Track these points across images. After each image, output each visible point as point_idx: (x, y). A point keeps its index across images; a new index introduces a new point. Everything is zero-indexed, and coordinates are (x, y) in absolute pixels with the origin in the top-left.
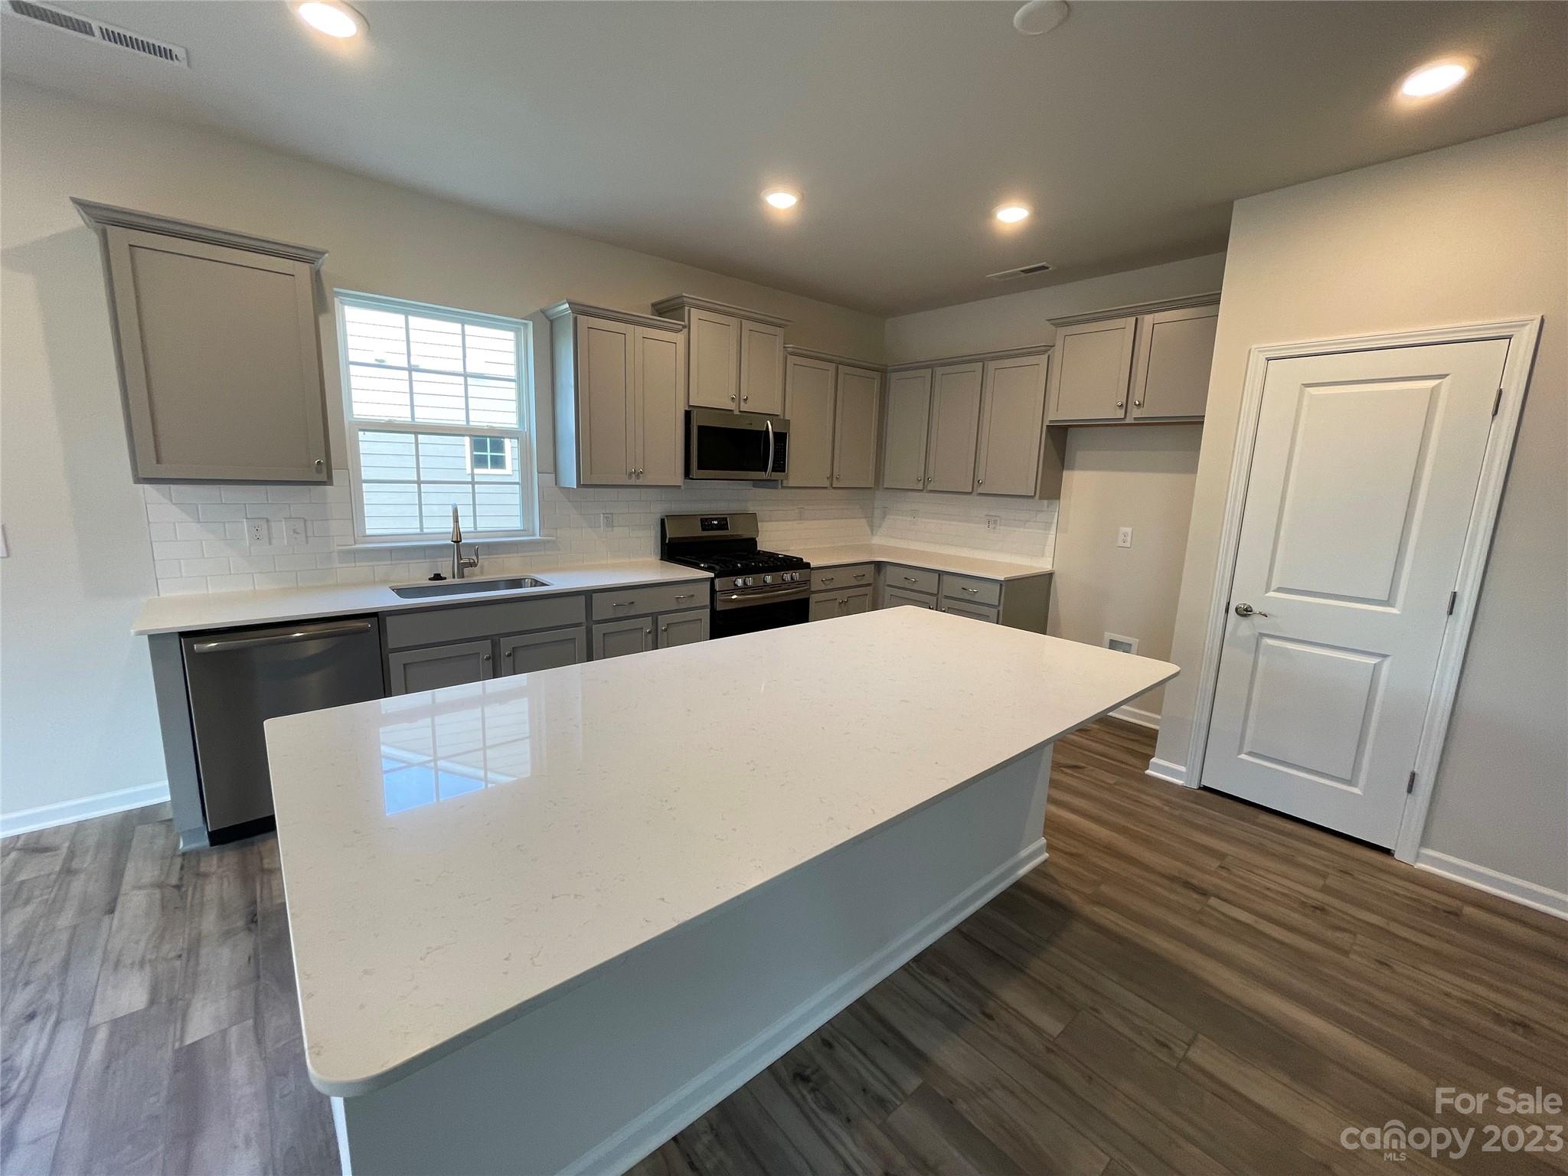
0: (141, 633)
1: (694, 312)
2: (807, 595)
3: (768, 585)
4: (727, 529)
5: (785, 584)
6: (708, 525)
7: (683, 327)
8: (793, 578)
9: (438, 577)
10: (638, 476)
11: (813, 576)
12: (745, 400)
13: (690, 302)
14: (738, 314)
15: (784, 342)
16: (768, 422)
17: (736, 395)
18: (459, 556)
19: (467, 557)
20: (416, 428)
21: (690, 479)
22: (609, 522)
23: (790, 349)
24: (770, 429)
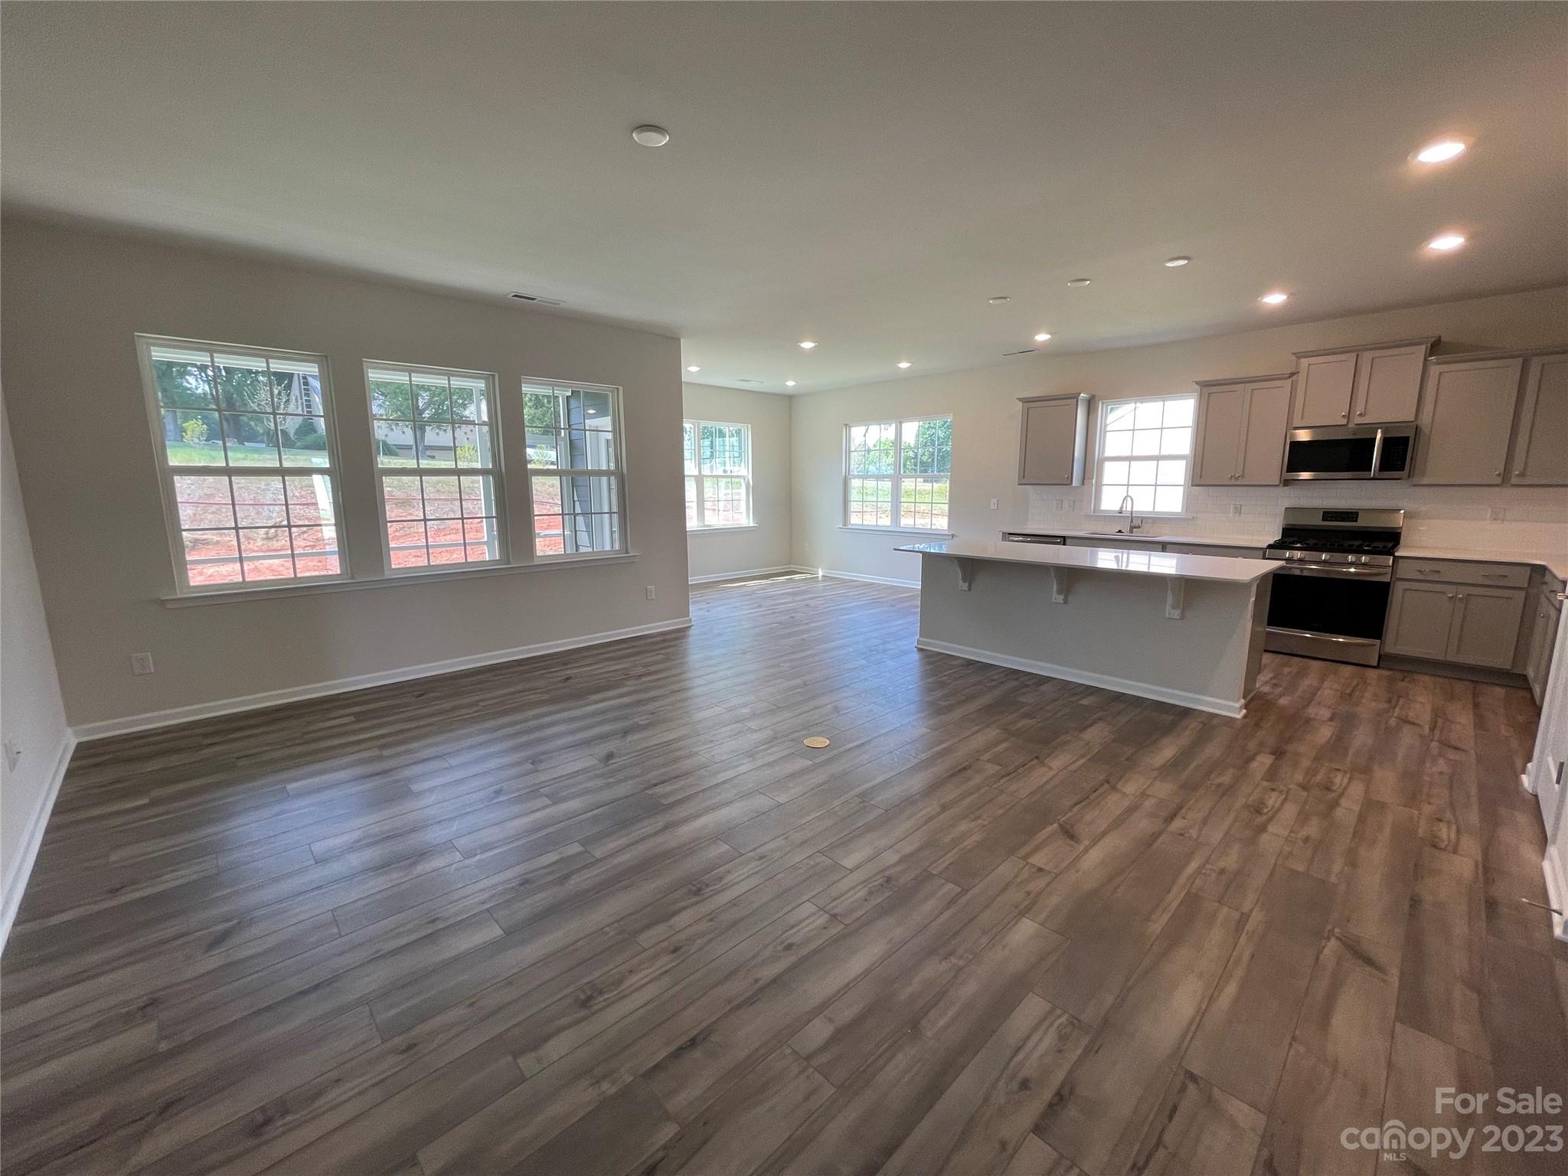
0: (1000, 532)
1: (1304, 362)
2: (1386, 579)
3: (1325, 562)
4: (1356, 521)
5: (1351, 564)
6: (1331, 517)
7: (1292, 374)
8: (1360, 559)
9: (1120, 531)
10: (1237, 479)
11: (1401, 564)
12: (1360, 415)
13: (1299, 356)
14: (1357, 350)
15: (1428, 354)
16: (1379, 430)
17: (1347, 412)
18: (1132, 522)
19: (1136, 523)
20: (1130, 459)
21: (1285, 480)
22: (1238, 511)
23: (1435, 361)
24: (1379, 436)
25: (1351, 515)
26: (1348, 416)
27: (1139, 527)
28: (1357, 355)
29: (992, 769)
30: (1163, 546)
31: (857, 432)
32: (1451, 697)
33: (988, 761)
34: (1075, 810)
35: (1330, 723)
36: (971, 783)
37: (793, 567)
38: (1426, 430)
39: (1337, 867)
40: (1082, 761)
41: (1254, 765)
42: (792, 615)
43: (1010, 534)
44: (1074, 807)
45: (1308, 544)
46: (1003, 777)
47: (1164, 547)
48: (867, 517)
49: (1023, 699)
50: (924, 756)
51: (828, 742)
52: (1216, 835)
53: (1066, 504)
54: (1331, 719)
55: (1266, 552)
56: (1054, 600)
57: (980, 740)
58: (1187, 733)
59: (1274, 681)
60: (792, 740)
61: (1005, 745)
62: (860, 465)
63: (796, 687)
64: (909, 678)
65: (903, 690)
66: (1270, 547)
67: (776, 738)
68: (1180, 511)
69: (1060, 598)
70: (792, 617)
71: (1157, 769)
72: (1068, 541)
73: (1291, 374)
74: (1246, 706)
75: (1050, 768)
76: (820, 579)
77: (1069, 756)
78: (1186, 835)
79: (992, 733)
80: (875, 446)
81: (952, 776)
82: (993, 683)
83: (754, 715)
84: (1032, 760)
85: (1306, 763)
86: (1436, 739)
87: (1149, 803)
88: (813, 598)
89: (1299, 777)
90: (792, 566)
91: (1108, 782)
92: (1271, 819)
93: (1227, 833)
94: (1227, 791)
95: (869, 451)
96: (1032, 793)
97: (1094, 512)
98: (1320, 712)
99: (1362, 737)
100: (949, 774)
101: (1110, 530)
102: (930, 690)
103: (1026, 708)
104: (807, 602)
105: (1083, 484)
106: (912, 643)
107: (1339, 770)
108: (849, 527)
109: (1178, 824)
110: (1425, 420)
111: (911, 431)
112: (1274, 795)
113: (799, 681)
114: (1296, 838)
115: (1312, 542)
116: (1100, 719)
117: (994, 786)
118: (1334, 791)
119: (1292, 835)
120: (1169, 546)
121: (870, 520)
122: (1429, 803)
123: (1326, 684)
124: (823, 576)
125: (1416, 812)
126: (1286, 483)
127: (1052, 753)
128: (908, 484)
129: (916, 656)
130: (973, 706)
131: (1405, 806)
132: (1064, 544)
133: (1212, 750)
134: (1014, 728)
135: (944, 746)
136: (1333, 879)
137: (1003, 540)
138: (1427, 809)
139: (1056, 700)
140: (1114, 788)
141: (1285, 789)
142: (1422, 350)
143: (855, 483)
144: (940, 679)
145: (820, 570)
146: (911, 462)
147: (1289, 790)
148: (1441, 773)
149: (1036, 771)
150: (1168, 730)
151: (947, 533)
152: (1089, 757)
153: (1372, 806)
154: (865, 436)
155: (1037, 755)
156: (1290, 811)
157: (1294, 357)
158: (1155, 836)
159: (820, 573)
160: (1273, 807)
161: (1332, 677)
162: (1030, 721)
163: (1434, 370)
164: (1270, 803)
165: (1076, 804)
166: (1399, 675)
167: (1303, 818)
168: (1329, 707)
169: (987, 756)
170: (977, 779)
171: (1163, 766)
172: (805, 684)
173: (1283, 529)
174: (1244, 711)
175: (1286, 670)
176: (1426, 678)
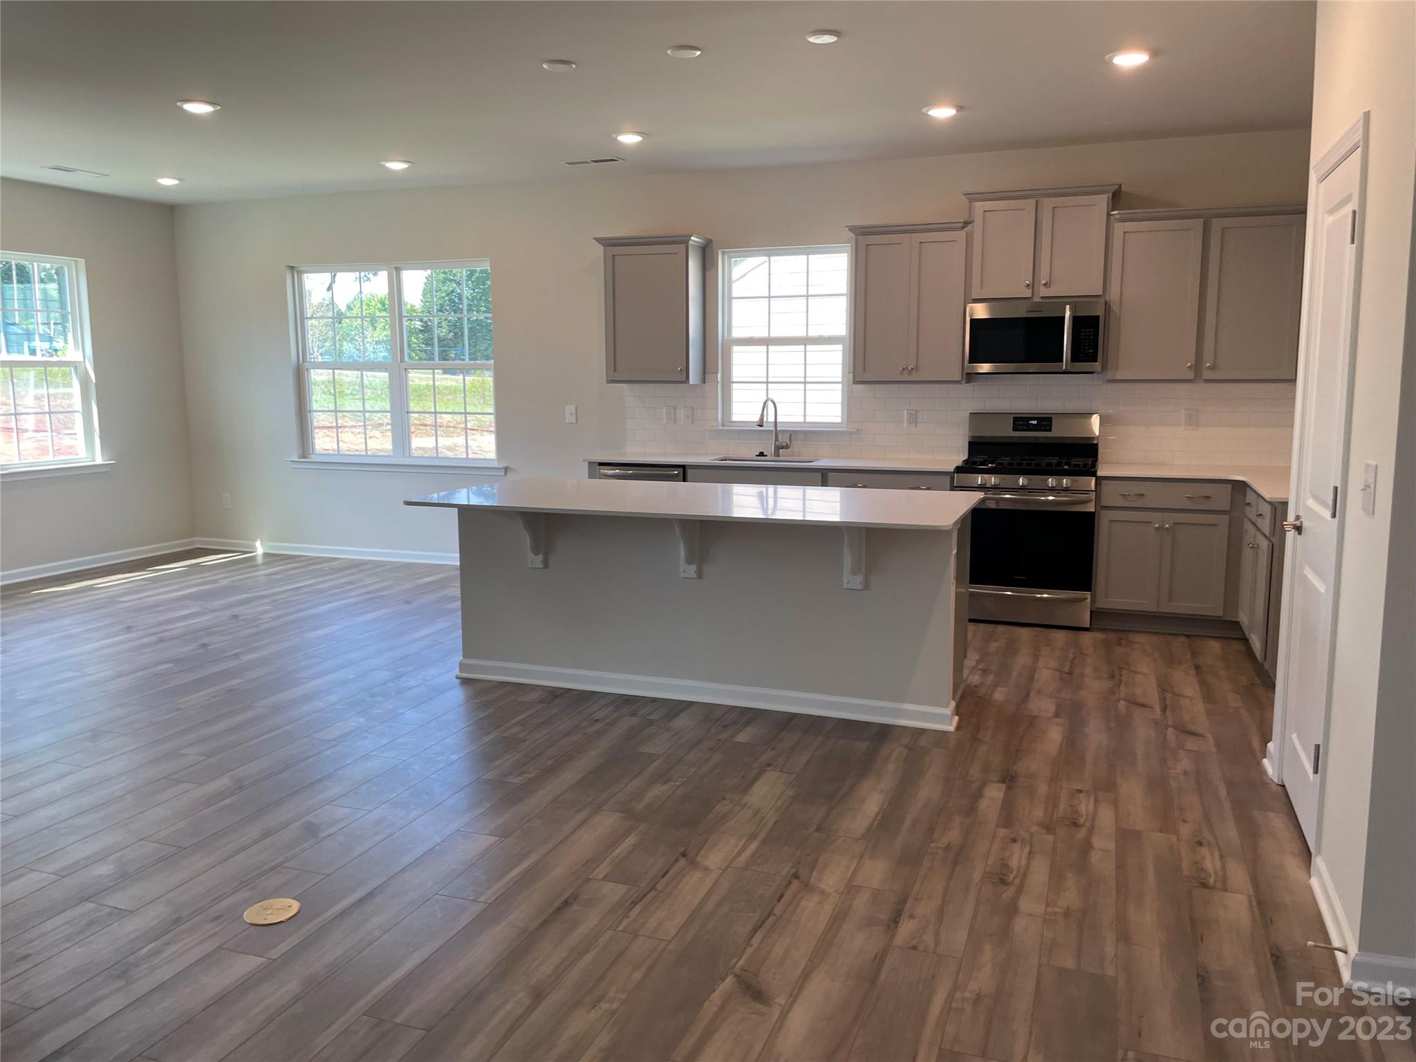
0: (584, 460)
1: (979, 206)
2: (1091, 508)
3: (1023, 488)
4: (1050, 430)
5: (1052, 490)
6: (1023, 425)
7: (966, 224)
8: (1060, 482)
9: (762, 454)
10: (910, 372)
11: (1106, 485)
12: (1045, 285)
13: (973, 197)
14: (1035, 194)
15: (1110, 209)
16: (1068, 306)
17: (1031, 281)
18: (777, 439)
19: (783, 439)
20: (767, 342)
21: (967, 373)
22: (914, 419)
23: (1118, 216)
24: (1068, 314)
25: (1045, 422)
26: (1032, 286)
27: (787, 447)
28: (1037, 202)
29: (614, 892)
30: (823, 475)
31: (315, 284)
32: (1172, 660)
33: (605, 878)
34: (756, 941)
35: (1057, 720)
36: (583, 930)
37: (200, 542)
38: (1115, 307)
39: (1110, 950)
40: (753, 846)
41: (983, 804)
42: (205, 640)
43: (601, 464)
44: (753, 936)
45: (1002, 464)
46: (635, 903)
47: (824, 477)
48: (346, 436)
49: (648, 749)
50: (490, 895)
51: (295, 906)
52: (957, 938)
53: (681, 413)
54: (1057, 715)
55: (956, 479)
56: (682, 575)
57: (587, 839)
58: (891, 767)
59: (981, 666)
60: (216, 918)
61: (631, 840)
62: (325, 340)
63: (219, 796)
64: (448, 741)
65: (441, 765)
66: (959, 470)
67: (177, 921)
68: (839, 420)
69: (691, 570)
70: (204, 646)
71: (860, 839)
72: (689, 472)
73: (964, 223)
74: (957, 712)
75: (706, 869)
76: (260, 560)
77: (733, 841)
78: (921, 947)
79: (607, 821)
80: (349, 308)
81: (546, 923)
82: (597, 727)
83: (124, 878)
84: (676, 861)
85: (1043, 789)
86: (1170, 723)
87: (861, 903)
88: (246, 602)
89: (1039, 813)
90: (197, 538)
91: (796, 876)
92: (1019, 891)
93: (971, 929)
94: (958, 856)
95: (339, 317)
96: (685, 926)
97: (723, 426)
98: (1043, 706)
99: (1096, 736)
100: (540, 922)
101: (746, 452)
102: (487, 757)
103: (656, 763)
104: (236, 610)
105: (704, 382)
106: (448, 669)
107: (1080, 791)
108: (313, 458)
109: (906, 928)
110: (1114, 295)
111: (415, 283)
112: (1016, 847)
113: (224, 782)
114: (1055, 914)
115: (1006, 460)
116: (769, 765)
117: (619, 929)
118: (1083, 826)
119: (1049, 909)
120: (830, 475)
121: (352, 442)
122: (1185, 821)
123: (1041, 662)
124: (266, 555)
125: (1173, 838)
126: (970, 377)
127: (706, 840)
128: (418, 378)
129: (457, 695)
130: (569, 776)
131: (1160, 832)
132: (684, 480)
133: (928, 790)
134: (641, 806)
135: (525, 865)
136: (1111, 972)
137: (589, 478)
138: (1186, 830)
139: (699, 742)
140: (808, 887)
141: (1027, 836)
142: (1103, 200)
143: (318, 376)
144: (505, 734)
145: (258, 544)
146: (417, 339)
147: (1032, 835)
148: (1185, 773)
149: (685, 880)
150: (865, 766)
151: (496, 465)
152: (762, 835)
153: (1127, 837)
154: (330, 288)
155: (682, 849)
156: (1040, 873)
157: (966, 200)
158: (879, 960)
159: (260, 549)
160: (1019, 868)
161: (1045, 651)
162: (665, 787)
163: (1119, 228)
164: (1014, 863)
165: (755, 930)
166: (1113, 637)
167: (1056, 878)
168: (1051, 697)
169: (603, 869)
170: (592, 919)
171: (868, 830)
172: (239, 786)
173: (969, 443)
174: (956, 718)
175: (993, 646)
176: (1140, 638)
